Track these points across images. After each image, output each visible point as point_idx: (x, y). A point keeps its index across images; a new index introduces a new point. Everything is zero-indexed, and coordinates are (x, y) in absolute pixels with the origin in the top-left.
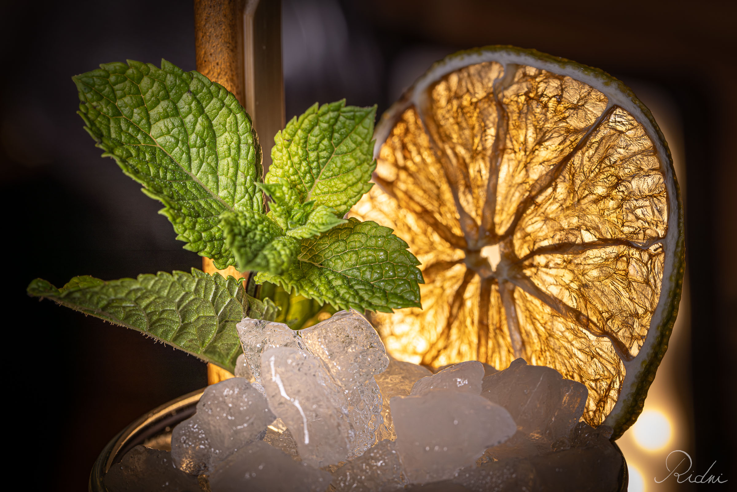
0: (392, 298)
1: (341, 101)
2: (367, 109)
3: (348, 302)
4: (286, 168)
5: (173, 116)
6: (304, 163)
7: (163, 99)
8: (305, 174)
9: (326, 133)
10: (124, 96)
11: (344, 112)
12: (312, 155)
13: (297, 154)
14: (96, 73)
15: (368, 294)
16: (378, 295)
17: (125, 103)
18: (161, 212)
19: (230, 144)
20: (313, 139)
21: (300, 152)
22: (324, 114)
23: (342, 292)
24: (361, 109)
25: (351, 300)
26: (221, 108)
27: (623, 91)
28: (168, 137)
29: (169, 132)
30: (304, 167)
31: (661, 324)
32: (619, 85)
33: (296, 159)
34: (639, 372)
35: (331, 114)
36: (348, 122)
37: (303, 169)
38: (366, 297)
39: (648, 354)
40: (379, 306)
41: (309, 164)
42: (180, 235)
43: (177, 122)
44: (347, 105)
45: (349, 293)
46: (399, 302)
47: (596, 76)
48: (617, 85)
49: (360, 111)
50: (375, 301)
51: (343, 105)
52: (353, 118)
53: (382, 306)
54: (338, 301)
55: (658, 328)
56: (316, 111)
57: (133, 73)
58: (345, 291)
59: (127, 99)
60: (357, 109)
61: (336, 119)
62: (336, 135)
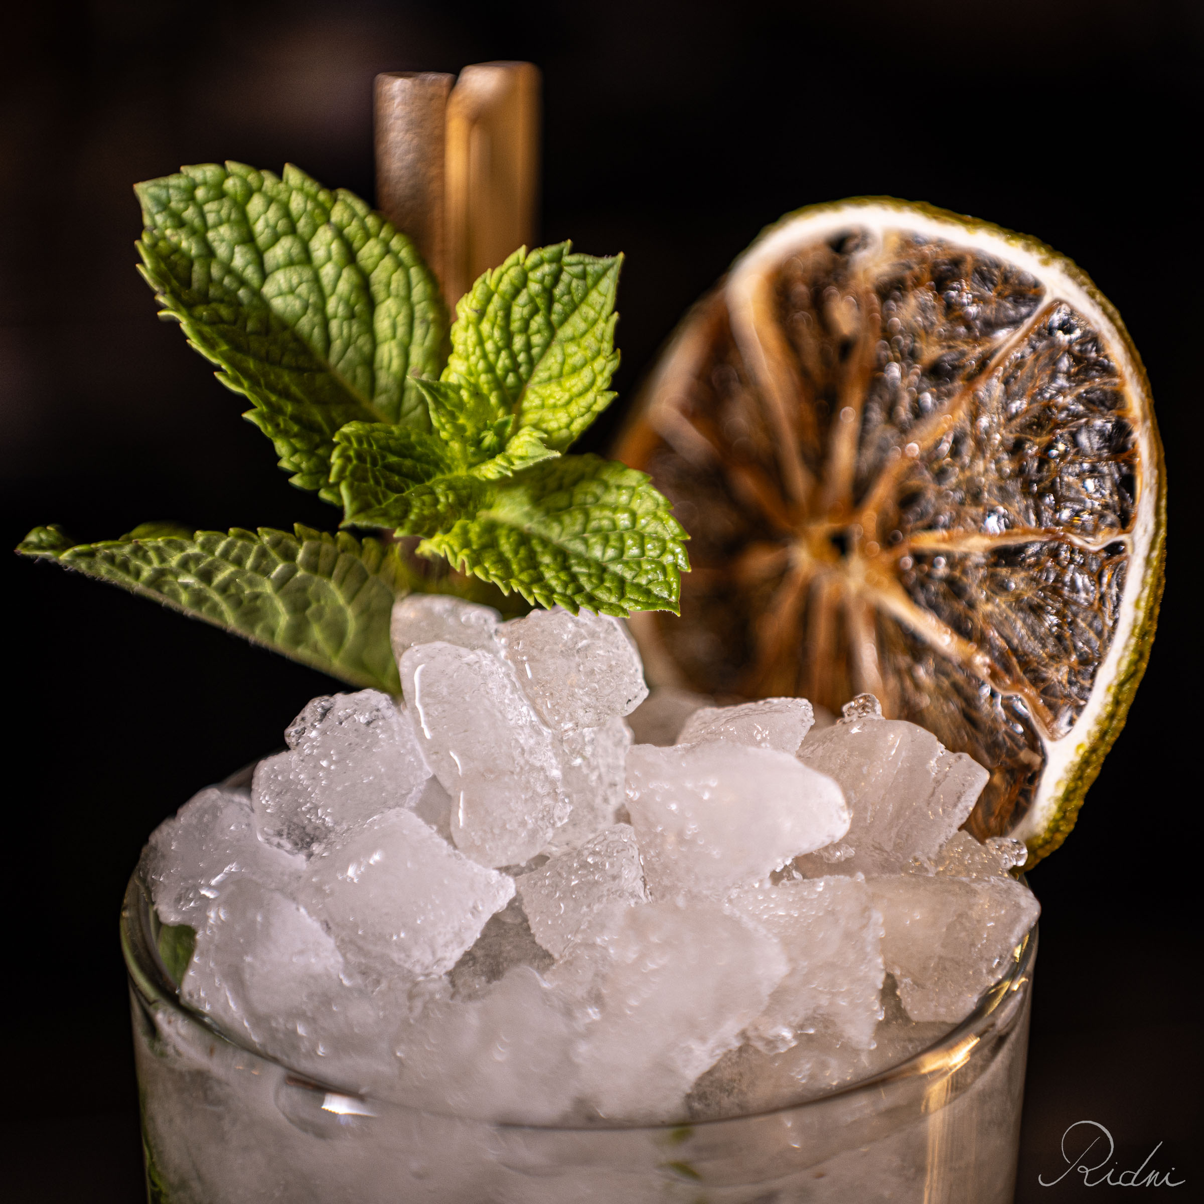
0: (631, 593)
1: (563, 244)
2: (606, 261)
3: (552, 591)
4: (473, 359)
5: (300, 263)
6: (504, 354)
7: (285, 234)
8: (507, 371)
9: (539, 301)
10: (220, 223)
11: (570, 265)
12: (518, 342)
13: (491, 337)
14: (173, 180)
15: (592, 582)
16: (608, 584)
17: (219, 235)
18: (249, 416)
19: (396, 317)
20: (519, 311)
21: (497, 334)
22: (535, 267)
23: (549, 575)
24: (596, 260)
25: (559, 589)
26: (382, 257)
27: (1073, 277)
28: (290, 298)
29: (292, 291)
30: (503, 361)
31: (1116, 682)
32: (1067, 265)
33: (489, 346)
34: (1072, 762)
35: (547, 268)
36: (575, 283)
37: (500, 364)
38: (588, 587)
39: (1089, 733)
40: (606, 603)
41: (513, 356)
42: (284, 458)
43: (307, 274)
44: (572, 252)
45: (558, 578)
46: (640, 599)
47: (1027, 248)
48: (1063, 265)
49: (593, 264)
50: (602, 595)
51: (565, 251)
52: (583, 276)
53: (611, 605)
54: (536, 590)
55: (1108, 689)
56: (521, 262)
57: (235, 185)
58: (553, 574)
59: (224, 230)
60: (588, 259)
61: (556, 278)
62: (557, 307)
